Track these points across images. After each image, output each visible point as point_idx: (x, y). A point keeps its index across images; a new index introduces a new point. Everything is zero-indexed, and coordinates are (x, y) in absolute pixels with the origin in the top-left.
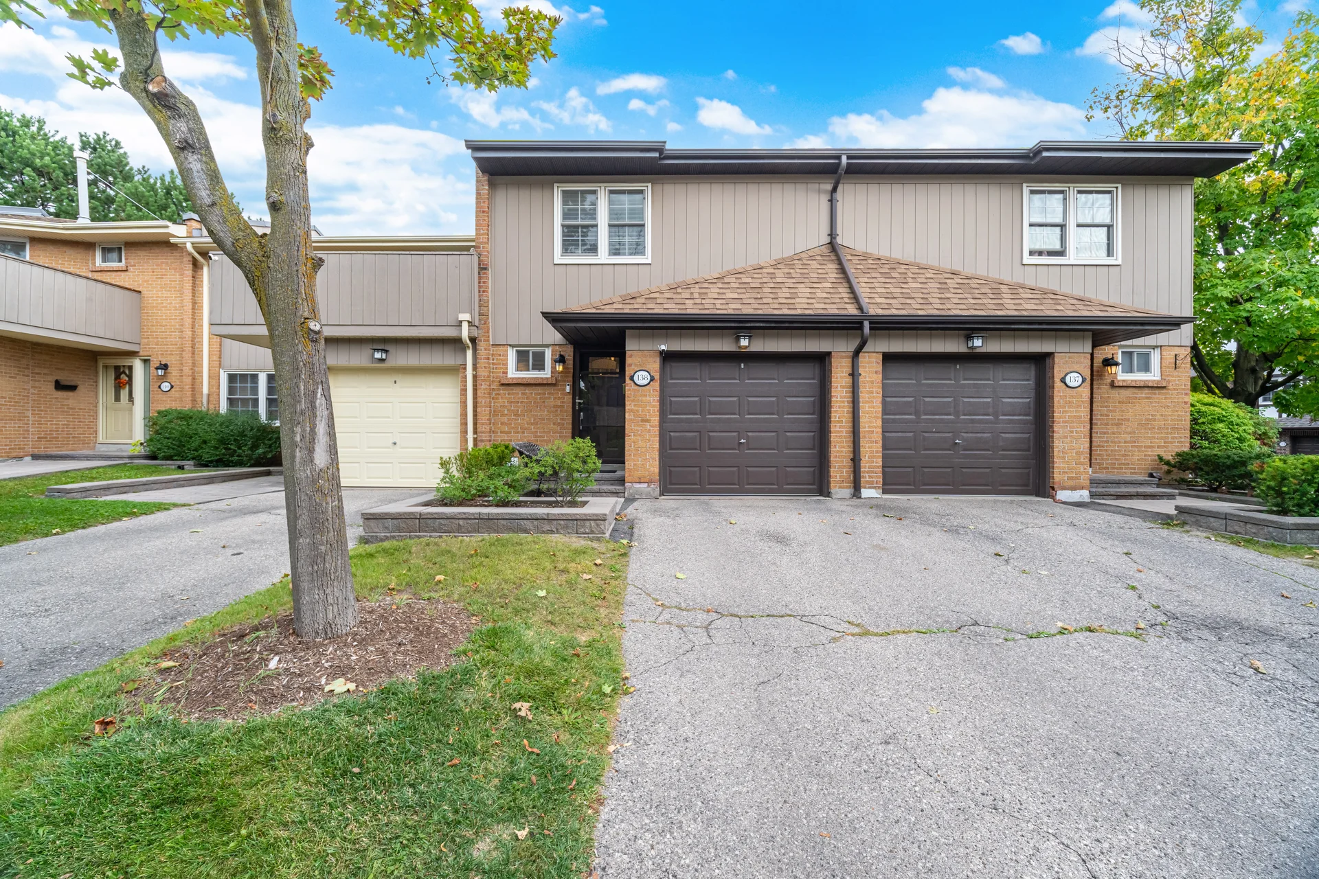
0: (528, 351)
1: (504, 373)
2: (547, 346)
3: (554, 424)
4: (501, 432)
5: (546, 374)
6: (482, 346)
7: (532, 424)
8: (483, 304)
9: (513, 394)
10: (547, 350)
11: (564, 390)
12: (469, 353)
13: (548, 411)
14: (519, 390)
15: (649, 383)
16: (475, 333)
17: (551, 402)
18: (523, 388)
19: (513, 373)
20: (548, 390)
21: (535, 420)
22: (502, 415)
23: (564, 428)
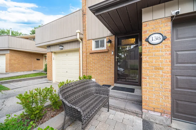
0: (98, 41)
1: (91, 49)
2: (105, 37)
3: (107, 67)
4: (90, 70)
5: (105, 48)
6: (84, 40)
7: (100, 67)
8: (84, 26)
9: (93, 56)
10: (105, 39)
11: (111, 54)
12: (81, 44)
13: (105, 62)
14: (95, 55)
15: (161, 42)
16: (82, 36)
17: (106, 59)
18: (96, 54)
19: (94, 49)
20: (105, 54)
21: (101, 65)
22: (91, 64)
23: (111, 69)
